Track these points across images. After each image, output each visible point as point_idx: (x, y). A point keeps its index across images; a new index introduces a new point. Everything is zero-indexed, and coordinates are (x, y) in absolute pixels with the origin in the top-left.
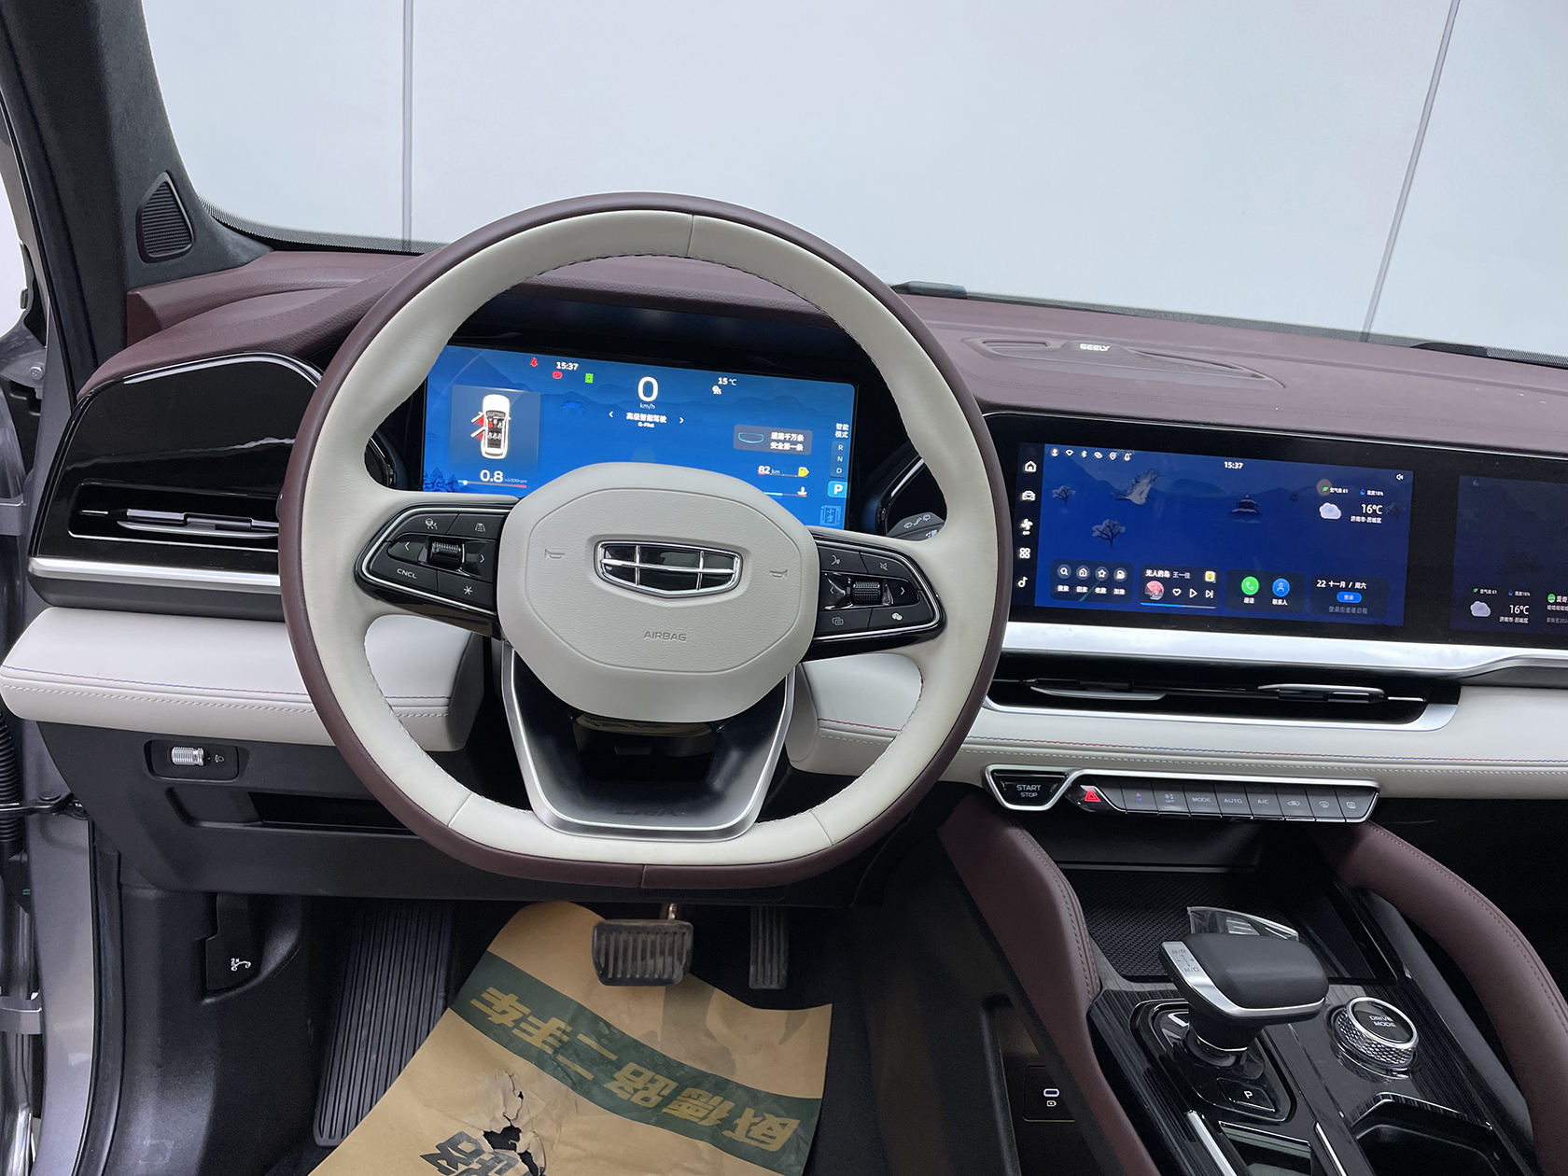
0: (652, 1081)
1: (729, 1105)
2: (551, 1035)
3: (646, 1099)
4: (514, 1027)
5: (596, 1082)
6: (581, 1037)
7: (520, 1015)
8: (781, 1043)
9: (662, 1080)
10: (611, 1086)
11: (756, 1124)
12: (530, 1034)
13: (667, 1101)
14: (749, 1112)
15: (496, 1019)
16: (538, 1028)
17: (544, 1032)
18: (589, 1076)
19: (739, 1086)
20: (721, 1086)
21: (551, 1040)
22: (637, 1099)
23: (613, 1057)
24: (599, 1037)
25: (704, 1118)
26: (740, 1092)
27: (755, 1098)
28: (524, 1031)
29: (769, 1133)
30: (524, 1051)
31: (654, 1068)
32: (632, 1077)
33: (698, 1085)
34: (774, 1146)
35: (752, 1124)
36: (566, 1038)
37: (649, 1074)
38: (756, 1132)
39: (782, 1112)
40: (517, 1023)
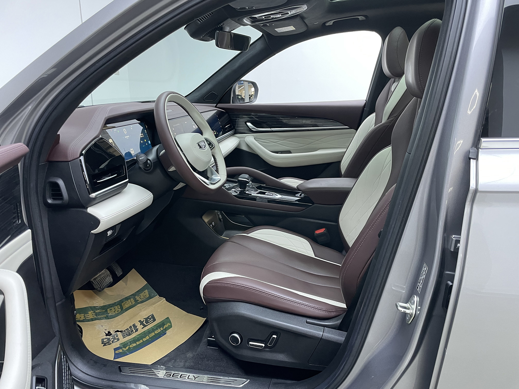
0: (114, 308)
1: (132, 299)
2: (93, 314)
3: (118, 311)
4: (86, 318)
5: (107, 316)
6: (96, 311)
7: (83, 316)
8: (126, 285)
9: (116, 307)
10: (110, 315)
11: (140, 297)
12: (89, 317)
13: (122, 308)
14: (136, 297)
15: (81, 319)
16: (89, 315)
17: (90, 315)
18: (106, 316)
19: (129, 296)
20: (127, 299)
21: (93, 315)
22: (116, 312)
23: (104, 311)
24: (98, 309)
25: (132, 303)
26: (131, 296)
27: (134, 295)
28: (88, 317)
29: (144, 296)
30: (92, 320)
31: (112, 307)
32: (111, 311)
33: (123, 302)
34: (148, 296)
35: (140, 298)
36: (95, 313)
37: (112, 308)
38: (142, 297)
39: (142, 292)
40: (84, 317)
